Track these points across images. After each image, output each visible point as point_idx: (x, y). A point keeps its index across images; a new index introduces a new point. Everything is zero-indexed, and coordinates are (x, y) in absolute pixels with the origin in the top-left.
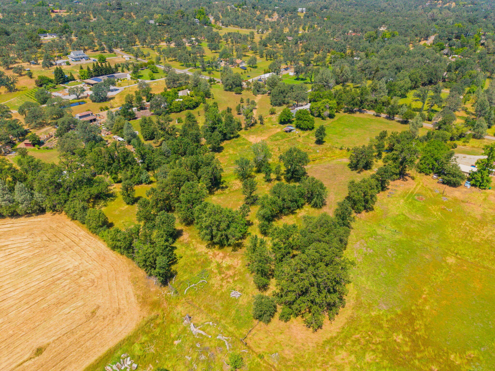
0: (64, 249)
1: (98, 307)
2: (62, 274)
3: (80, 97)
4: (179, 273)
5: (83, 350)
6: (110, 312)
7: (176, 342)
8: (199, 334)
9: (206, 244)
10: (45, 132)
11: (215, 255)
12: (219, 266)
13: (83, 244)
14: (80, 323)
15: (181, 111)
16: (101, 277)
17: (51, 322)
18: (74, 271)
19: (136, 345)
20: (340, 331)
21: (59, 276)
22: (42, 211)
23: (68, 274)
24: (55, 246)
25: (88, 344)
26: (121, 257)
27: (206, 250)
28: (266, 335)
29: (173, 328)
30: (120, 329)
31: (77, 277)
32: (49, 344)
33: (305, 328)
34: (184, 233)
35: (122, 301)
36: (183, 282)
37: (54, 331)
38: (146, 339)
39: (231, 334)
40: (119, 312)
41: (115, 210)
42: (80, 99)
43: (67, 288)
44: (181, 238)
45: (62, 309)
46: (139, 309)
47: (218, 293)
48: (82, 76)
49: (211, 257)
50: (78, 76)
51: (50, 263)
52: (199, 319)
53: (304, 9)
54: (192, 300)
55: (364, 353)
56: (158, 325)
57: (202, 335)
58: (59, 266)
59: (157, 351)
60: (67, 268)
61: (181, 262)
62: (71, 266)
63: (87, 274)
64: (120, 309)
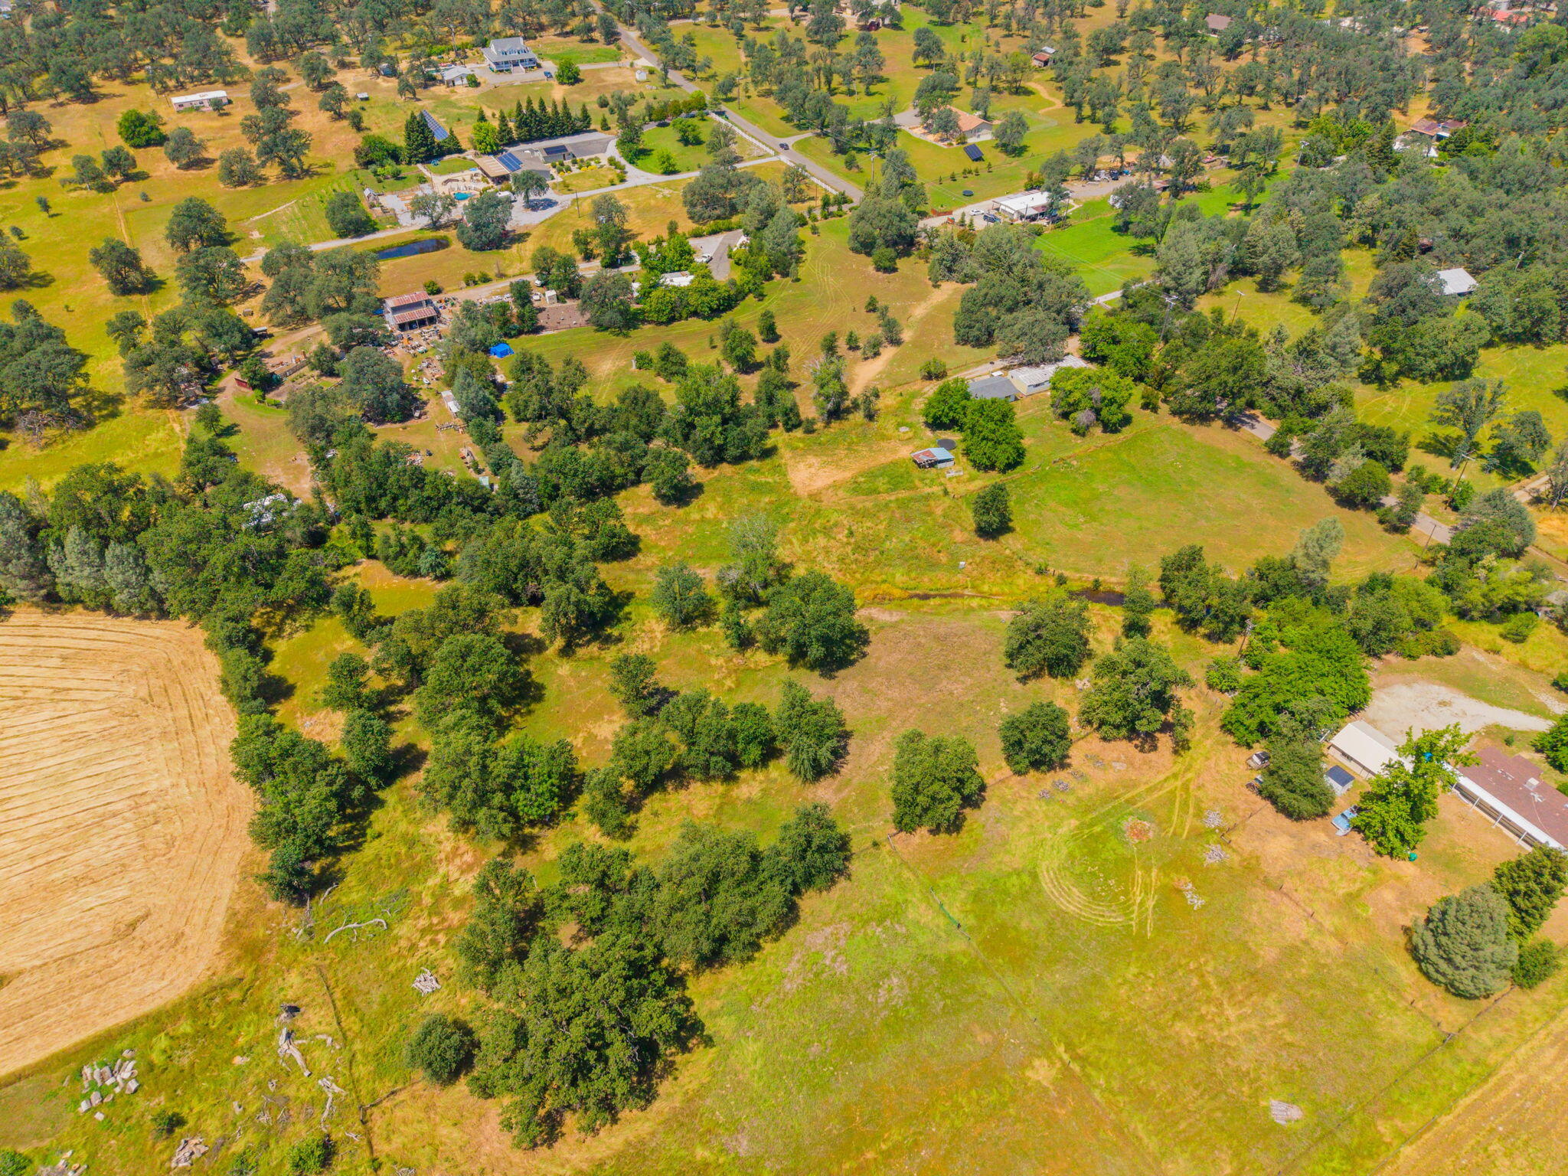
0: (164, 734)
1: (147, 916)
2: (128, 802)
4: (346, 879)
5: (69, 1012)
6: (162, 935)
7: (238, 1060)
8: (288, 1059)
11: (453, 855)
12: (443, 890)
13: (205, 732)
14: (96, 943)
17: (50, 921)
18: (153, 801)
19: (163, 1036)
21: (120, 806)
23: (137, 806)
24: (151, 720)
25: (85, 998)
27: (444, 834)
29: (250, 1024)
30: (157, 986)
31: (150, 820)
32: (20, 973)
34: (425, 765)
35: (197, 918)
36: (340, 907)
37: (44, 946)
38: (190, 1029)
39: (354, 1084)
40: (176, 942)
41: (320, 648)
43: (118, 842)
44: (409, 779)
45: (82, 896)
46: (217, 948)
47: (395, 966)
49: (443, 856)
51: (122, 764)
54: (330, 966)
56: (228, 1004)
57: (293, 1063)
58: (133, 780)
59: (192, 1067)
60: (144, 789)
61: (369, 850)
62: (152, 787)
63: (171, 820)
64: (183, 933)
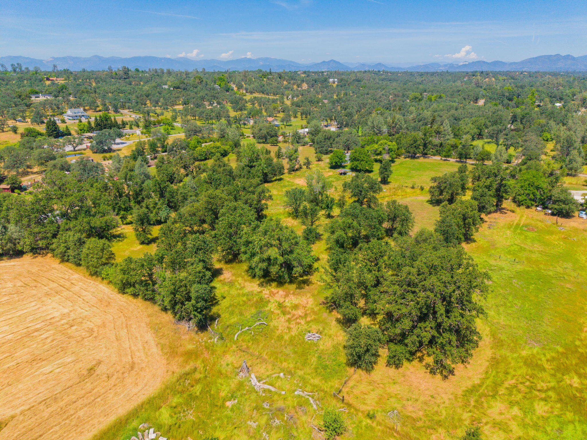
0: (47, 295)
1: (99, 363)
2: (43, 323)
3: (76, 149)
4: (222, 316)
5: (73, 423)
6: (118, 368)
7: (229, 404)
8: (265, 391)
9: (258, 282)
10: (29, 180)
11: (272, 294)
12: (280, 306)
13: (76, 289)
14: (69, 384)
15: (206, 159)
16: (104, 325)
17: (20, 386)
18: (61, 319)
19: (163, 410)
20: (484, 376)
21: (38, 326)
22: (18, 254)
23: (51, 324)
24: (34, 292)
25: (81, 413)
26: (135, 300)
27: (259, 289)
28: (371, 387)
29: (222, 385)
30: (135, 390)
31: (66, 326)
32: (13, 417)
33: (428, 375)
34: (224, 272)
35: (138, 354)
36: (231, 325)
37: (24, 398)
38: (181, 400)
39: (316, 388)
40: (132, 368)
41: (124, 251)
42: (77, 151)
43: (49, 340)
44: (221, 278)
45: (39, 368)
46: (164, 362)
47: (286, 337)
48: (81, 130)
49: (267, 296)
50: (76, 132)
51: (25, 311)
52: (262, 370)
53: (336, 80)
54: (248, 348)
55: (532, 403)
56: (198, 381)
57: (270, 391)
58: (39, 315)
59: (198, 417)
60: (52, 316)
61: (224, 304)
62: (57, 314)
63: (82, 323)
64: (133, 363)
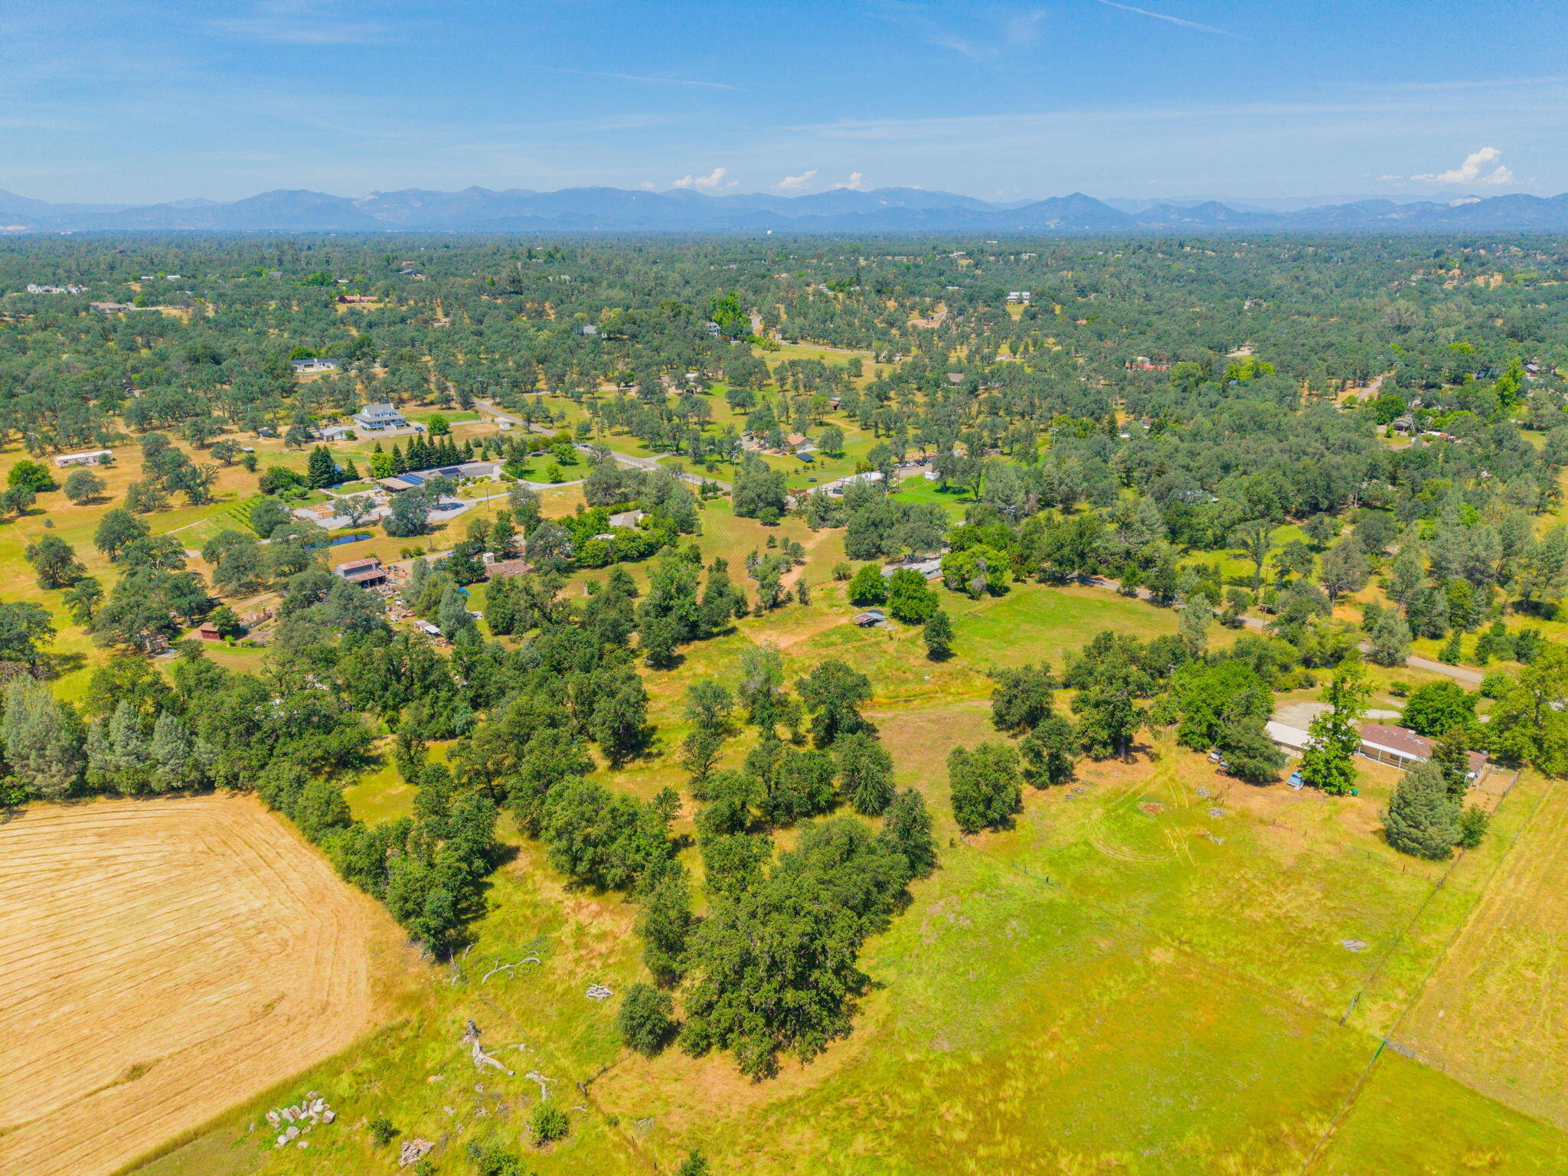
0: (237, 872)
1: (282, 998)
3: (360, 521)
4: (482, 940)
5: (229, 1079)
6: (306, 1008)
7: (432, 1079)
8: (487, 1067)
9: (565, 883)
10: (256, 607)
11: (579, 907)
12: (581, 931)
13: (281, 865)
14: (235, 1025)
15: (605, 564)
16: (304, 937)
17: (175, 1019)
19: (344, 1076)
20: (817, 1086)
21: (213, 928)
22: (207, 786)
23: (232, 925)
24: (220, 865)
25: (242, 1067)
26: (362, 896)
27: (562, 896)
28: (640, 1081)
29: (434, 1051)
30: (318, 1044)
31: (253, 932)
32: (159, 1061)
33: (736, 1074)
34: (521, 855)
35: (337, 989)
36: (486, 958)
37: (176, 1037)
38: (370, 1066)
39: (562, 1073)
40: (324, 1010)
41: (375, 795)
42: (359, 526)
43: (224, 953)
44: (510, 867)
45: (202, 996)
46: (370, 1006)
47: (560, 989)
48: (378, 471)
49: (568, 910)
50: (369, 470)
51: (201, 899)
52: (499, 1037)
53: (1026, 295)
54: (495, 998)
56: (402, 1042)
57: (494, 1068)
58: (219, 908)
59: (385, 1092)
61: (494, 917)
62: (244, 909)
63: (275, 928)
64: (328, 1003)
